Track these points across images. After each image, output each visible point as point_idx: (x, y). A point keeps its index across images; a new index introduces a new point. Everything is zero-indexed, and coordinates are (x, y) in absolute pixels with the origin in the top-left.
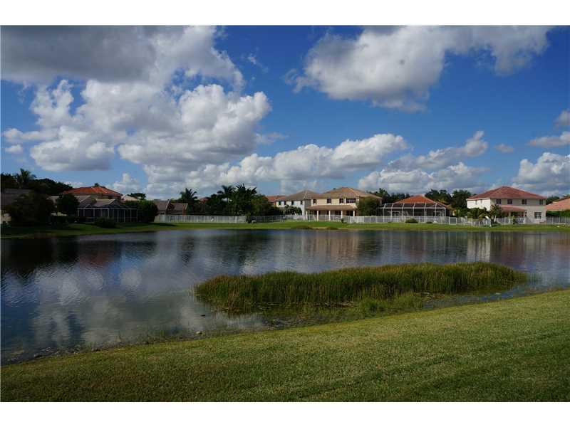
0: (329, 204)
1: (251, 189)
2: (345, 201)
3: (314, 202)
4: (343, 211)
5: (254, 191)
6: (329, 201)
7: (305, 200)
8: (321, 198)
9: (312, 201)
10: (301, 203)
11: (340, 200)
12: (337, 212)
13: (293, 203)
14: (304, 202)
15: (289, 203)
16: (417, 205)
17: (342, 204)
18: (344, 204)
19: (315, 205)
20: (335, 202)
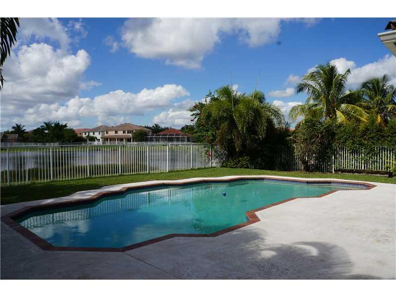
0: (116, 134)
1: (64, 124)
2: (126, 132)
3: (107, 133)
4: (125, 139)
5: (65, 126)
6: (116, 132)
7: (102, 131)
8: (111, 130)
9: (106, 132)
10: (99, 134)
11: (124, 131)
12: (122, 140)
13: (94, 134)
14: (101, 133)
15: (91, 134)
16: (170, 135)
17: (124, 134)
18: (126, 134)
19: (107, 135)
20: (120, 133)
